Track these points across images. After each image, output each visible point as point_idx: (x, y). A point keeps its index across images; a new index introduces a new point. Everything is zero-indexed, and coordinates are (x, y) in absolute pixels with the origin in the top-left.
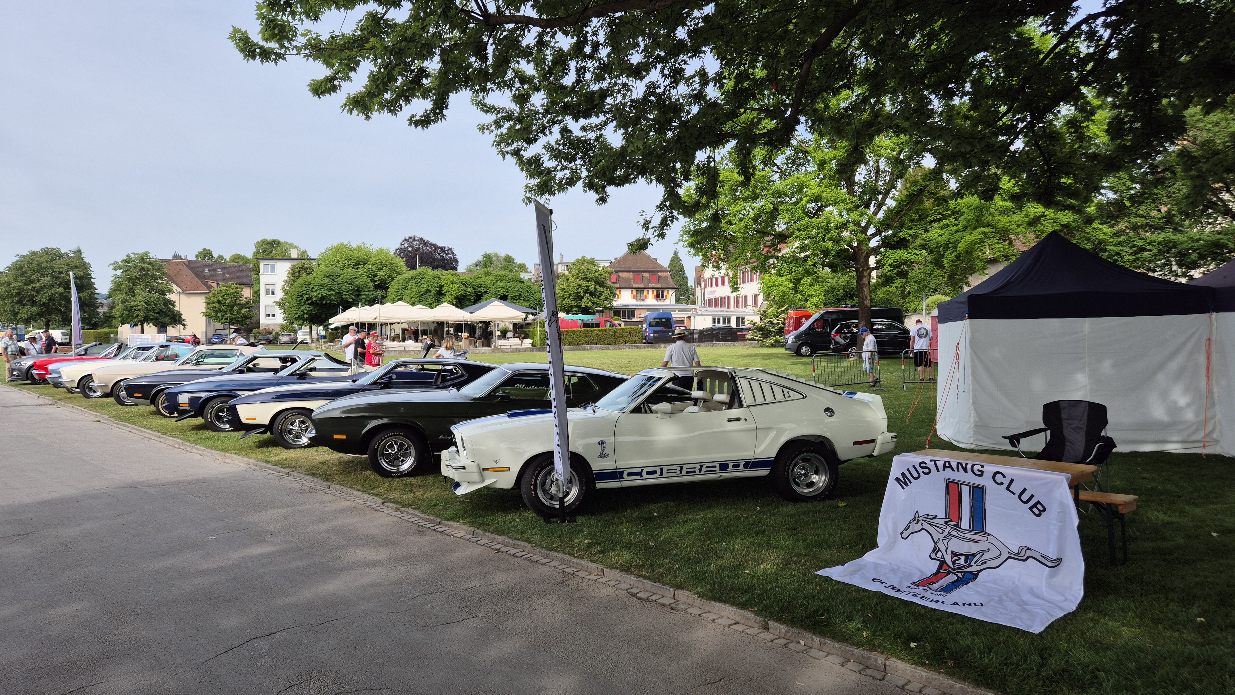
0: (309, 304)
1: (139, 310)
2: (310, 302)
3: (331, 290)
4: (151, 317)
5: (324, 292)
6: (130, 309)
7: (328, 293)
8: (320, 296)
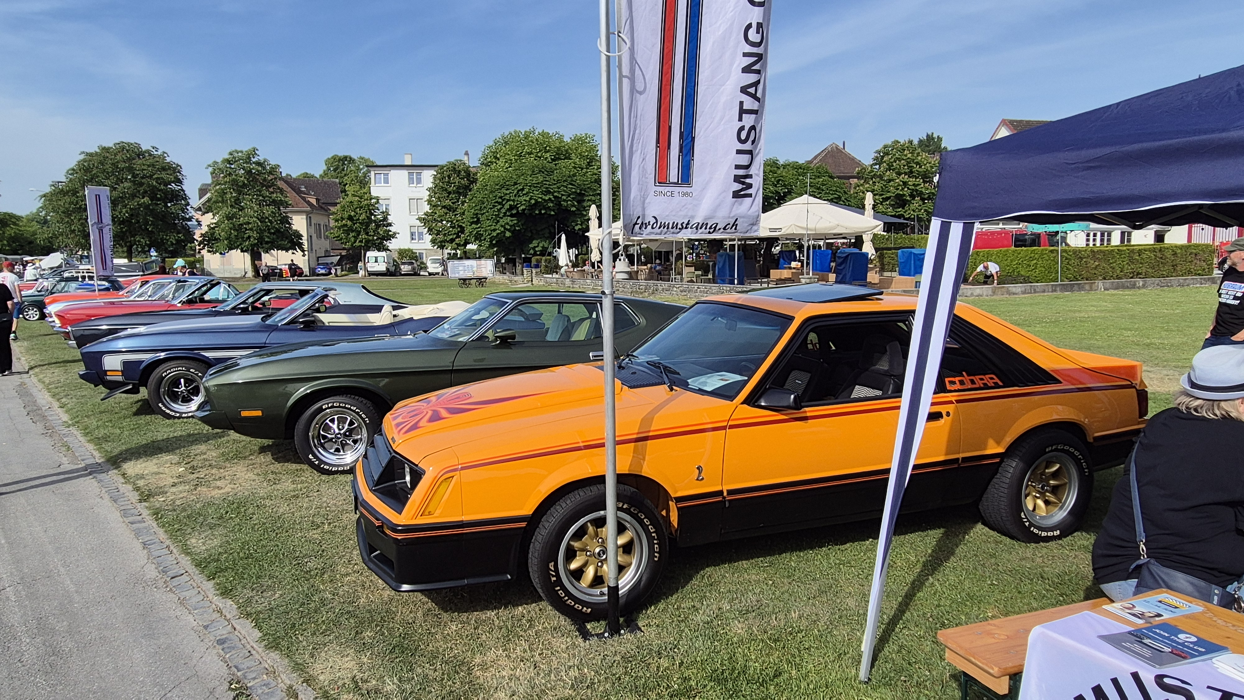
0: (512, 216)
1: (251, 229)
2: (514, 212)
3: (548, 192)
4: (267, 239)
5: (537, 195)
6: (239, 228)
7: (544, 197)
8: (533, 202)
